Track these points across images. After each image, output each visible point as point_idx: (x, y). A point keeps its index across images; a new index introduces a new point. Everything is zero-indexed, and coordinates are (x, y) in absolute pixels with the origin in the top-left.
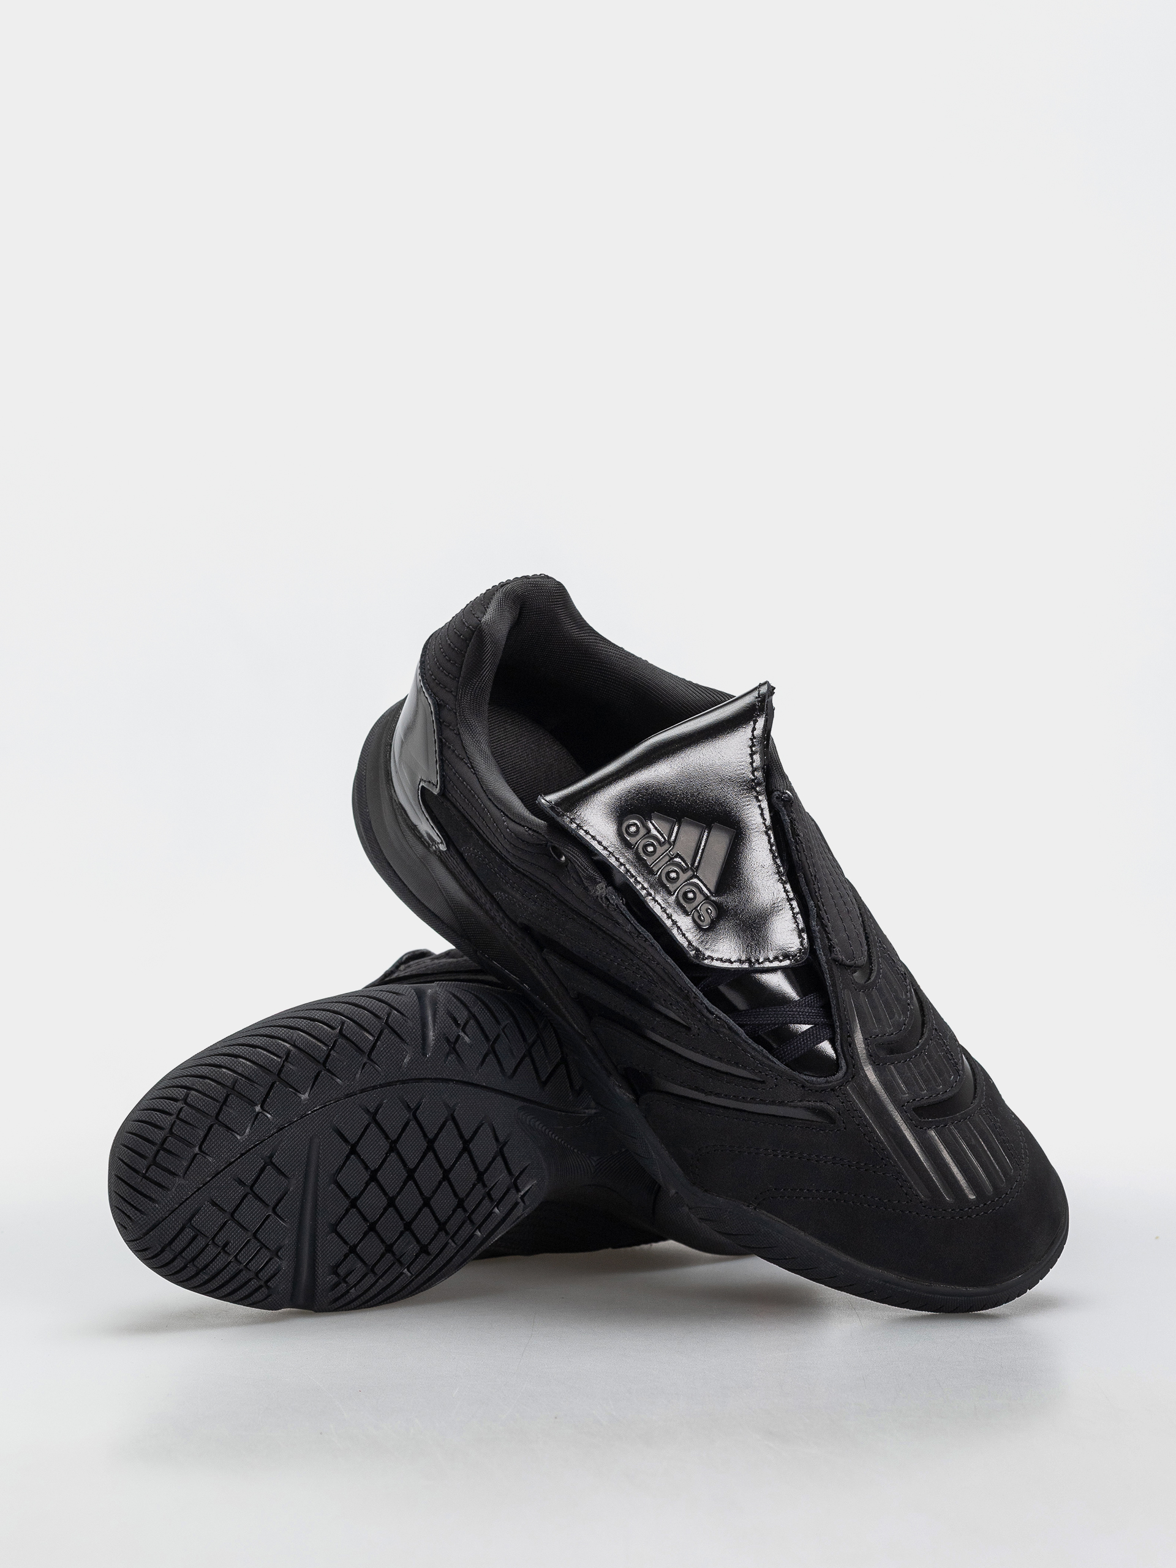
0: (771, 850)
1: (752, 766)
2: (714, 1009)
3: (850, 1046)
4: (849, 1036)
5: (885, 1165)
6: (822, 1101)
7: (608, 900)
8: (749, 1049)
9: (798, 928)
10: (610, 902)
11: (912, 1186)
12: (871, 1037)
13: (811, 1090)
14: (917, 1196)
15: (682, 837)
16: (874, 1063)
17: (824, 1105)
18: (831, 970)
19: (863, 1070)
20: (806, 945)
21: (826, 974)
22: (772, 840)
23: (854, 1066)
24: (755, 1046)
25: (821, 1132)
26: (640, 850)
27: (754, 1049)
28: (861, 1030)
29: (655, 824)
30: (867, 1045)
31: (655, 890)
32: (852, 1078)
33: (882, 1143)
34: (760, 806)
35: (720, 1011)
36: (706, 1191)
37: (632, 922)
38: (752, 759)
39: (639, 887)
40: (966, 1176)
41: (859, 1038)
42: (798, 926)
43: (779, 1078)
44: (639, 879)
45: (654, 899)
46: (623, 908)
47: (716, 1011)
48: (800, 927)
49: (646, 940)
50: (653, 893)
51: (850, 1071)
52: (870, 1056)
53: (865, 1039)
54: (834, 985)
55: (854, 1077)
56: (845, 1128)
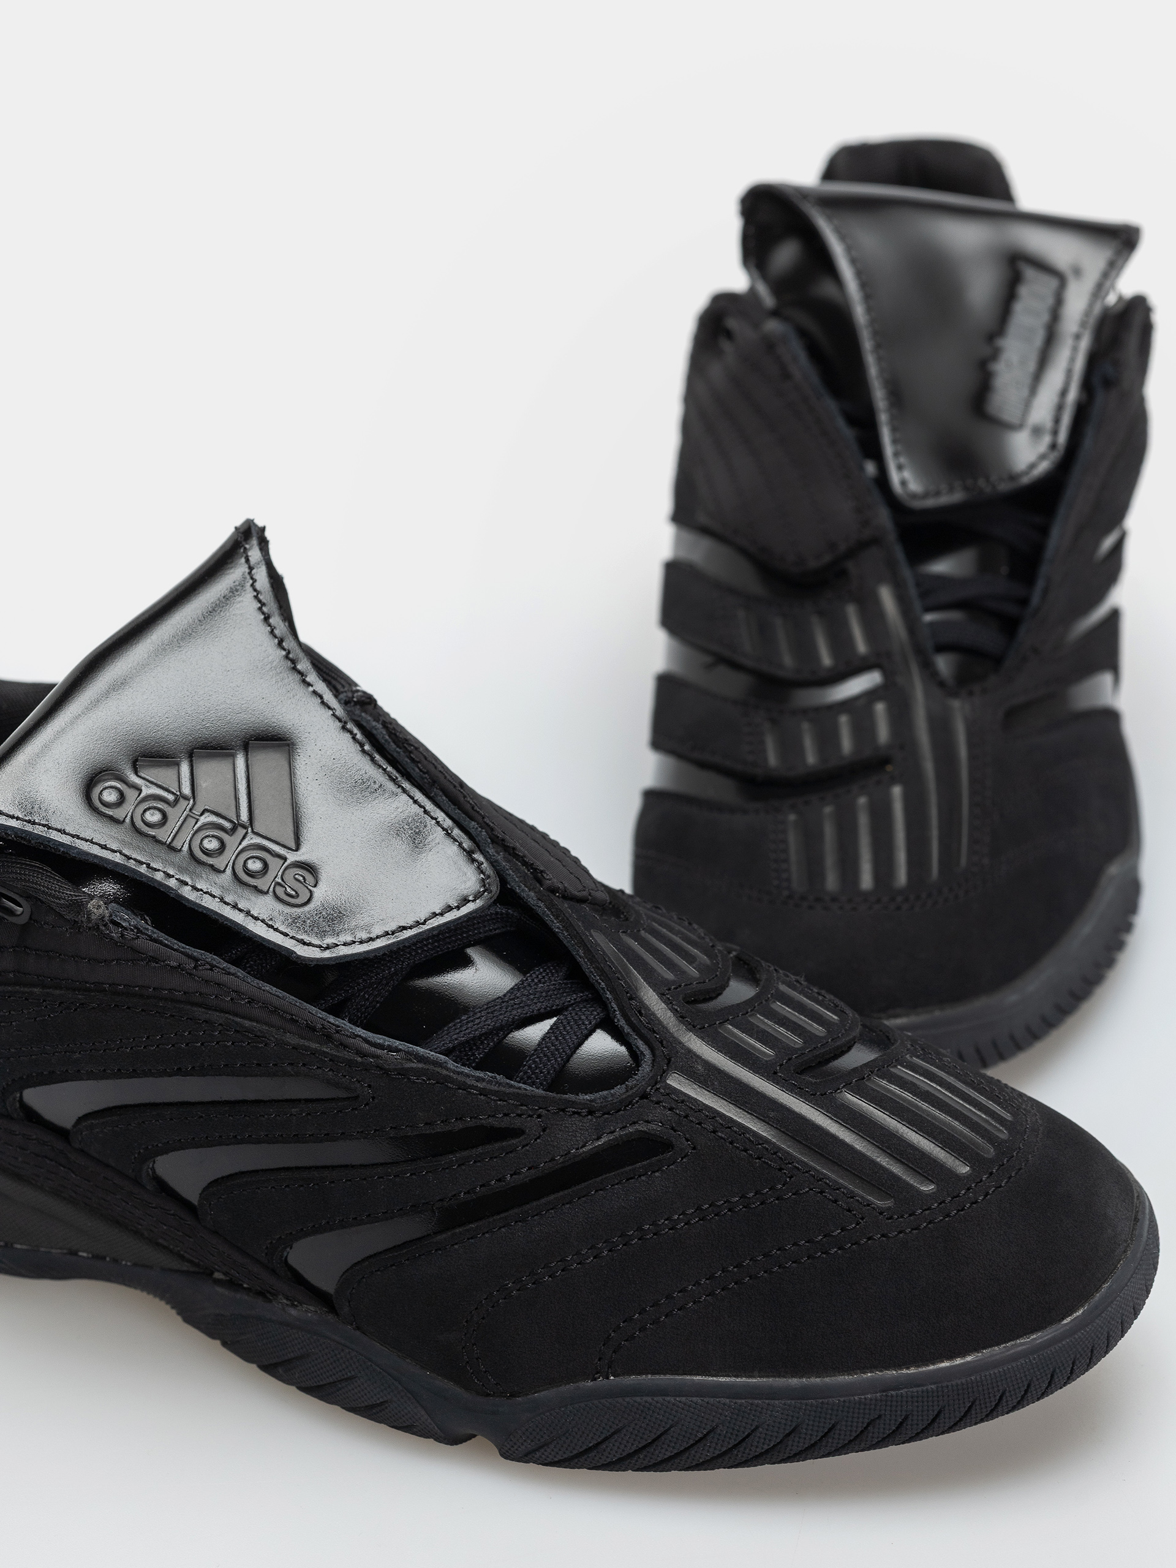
0: (363, 751)
1: (275, 637)
2: (380, 1039)
3: (641, 1014)
4: (631, 998)
5: (791, 1178)
6: (634, 1123)
7: (118, 925)
8: (469, 1081)
9: (464, 850)
10: (122, 927)
11: (852, 1192)
12: (669, 989)
13: (608, 1113)
14: (868, 1205)
15: (203, 784)
16: (694, 1027)
17: (642, 1127)
18: (551, 906)
19: (680, 1043)
20: (489, 871)
21: (548, 916)
22: (359, 736)
23: (661, 1042)
24: (478, 1074)
25: (657, 1174)
26: (139, 824)
27: (478, 1079)
28: (649, 984)
29: (147, 777)
30: (668, 1002)
31: (192, 874)
32: (668, 1064)
33: (767, 1141)
34: (315, 692)
35: (391, 1040)
36: (513, 1395)
37: (176, 947)
38: (270, 625)
39: (159, 876)
40: (937, 1140)
41: (651, 998)
42: (460, 845)
43: (543, 1112)
44: (153, 865)
45: (194, 888)
46: (150, 929)
47: (385, 1040)
48: (466, 847)
49: (212, 967)
50: (188, 880)
51: (657, 1053)
52: (681, 1018)
53: (661, 995)
54: (568, 926)
55: (669, 1061)
56: (694, 1148)
